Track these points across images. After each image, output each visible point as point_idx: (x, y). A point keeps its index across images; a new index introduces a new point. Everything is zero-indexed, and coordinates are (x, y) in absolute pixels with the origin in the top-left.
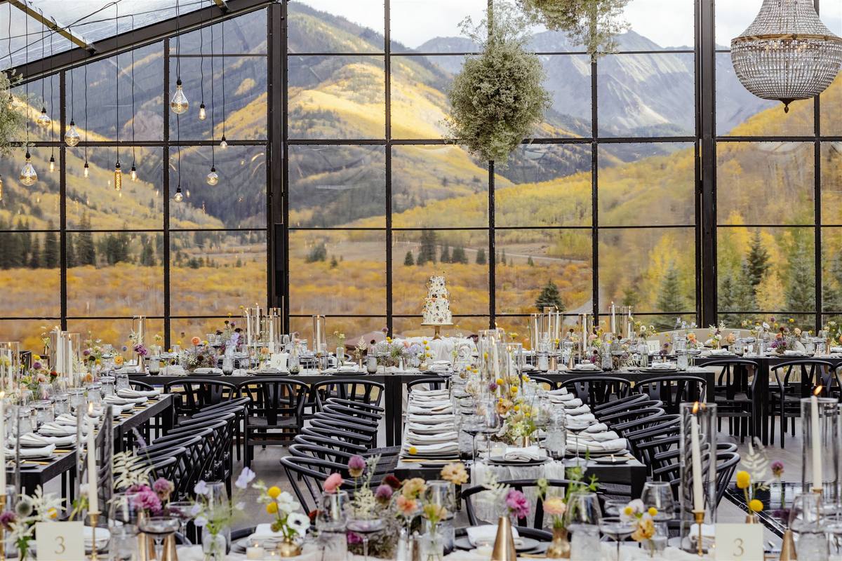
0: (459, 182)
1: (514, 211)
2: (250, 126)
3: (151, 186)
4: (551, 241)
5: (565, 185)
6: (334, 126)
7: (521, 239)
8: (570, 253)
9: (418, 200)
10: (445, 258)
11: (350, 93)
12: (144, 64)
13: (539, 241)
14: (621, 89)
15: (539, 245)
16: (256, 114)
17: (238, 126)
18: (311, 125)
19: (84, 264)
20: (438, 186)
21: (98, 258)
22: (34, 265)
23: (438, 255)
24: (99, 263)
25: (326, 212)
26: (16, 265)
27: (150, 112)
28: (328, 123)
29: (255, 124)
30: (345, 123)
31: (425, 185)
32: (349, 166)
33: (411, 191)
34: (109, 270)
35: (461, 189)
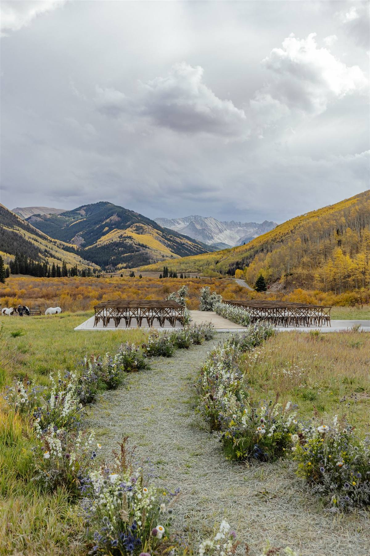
0: (167, 257)
1: (189, 263)
2: (108, 240)
3: (80, 256)
4: (200, 272)
5: (203, 256)
6: (132, 240)
7: (191, 271)
8: (207, 275)
9: (156, 261)
10: (171, 276)
11: (136, 231)
12: (77, 223)
13: (197, 272)
14: (208, 233)
15: (197, 273)
16: (109, 237)
17: (104, 240)
18: (125, 240)
19: (64, 276)
20: (161, 257)
21: (68, 275)
22: (48, 277)
23: (169, 275)
24: (68, 276)
25: (130, 264)
26: (43, 276)
27: (79, 236)
28: (130, 239)
29: (109, 240)
30: (135, 239)
31: (158, 257)
32: (137, 251)
33: (154, 258)
34: (71, 278)
35: (167, 258)
